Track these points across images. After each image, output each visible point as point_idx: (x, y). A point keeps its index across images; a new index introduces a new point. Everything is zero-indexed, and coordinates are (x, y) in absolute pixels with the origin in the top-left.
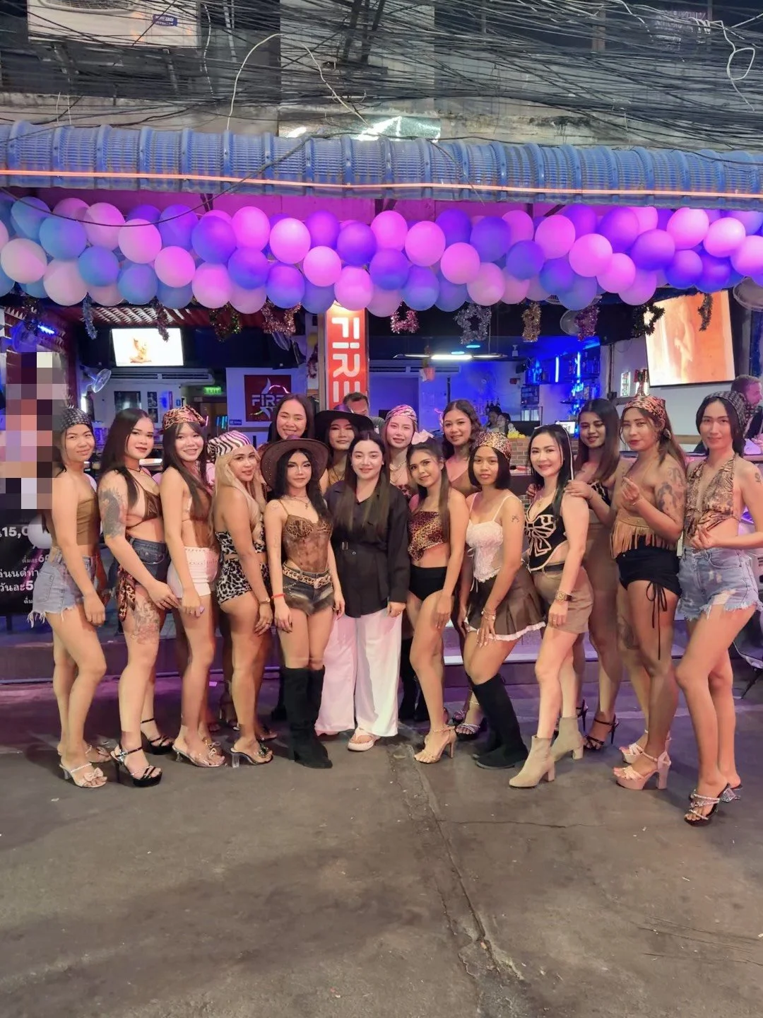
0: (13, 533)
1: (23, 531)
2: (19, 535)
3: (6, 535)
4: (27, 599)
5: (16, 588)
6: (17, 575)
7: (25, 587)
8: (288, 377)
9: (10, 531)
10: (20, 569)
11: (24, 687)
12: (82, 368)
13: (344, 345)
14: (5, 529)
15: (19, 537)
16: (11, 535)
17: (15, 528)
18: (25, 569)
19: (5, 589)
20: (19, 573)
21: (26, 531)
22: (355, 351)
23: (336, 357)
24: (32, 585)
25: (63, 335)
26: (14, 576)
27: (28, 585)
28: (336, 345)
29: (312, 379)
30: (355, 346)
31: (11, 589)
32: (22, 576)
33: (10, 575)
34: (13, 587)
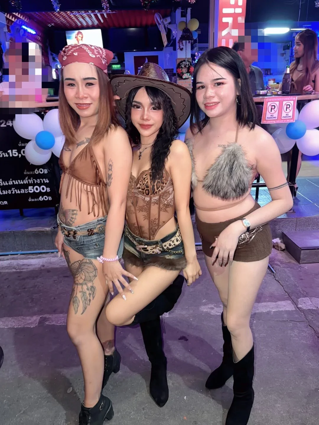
0: (15, 154)
1: (22, 152)
2: (20, 155)
3: (11, 156)
4: (30, 198)
5: (23, 191)
6: (22, 183)
7: (28, 190)
8: (157, 57)
9: (14, 152)
10: (23, 179)
11: (34, 256)
12: (52, 55)
13: (230, 11)
14: (10, 151)
15: (20, 157)
16: (14, 155)
17: (16, 150)
18: (26, 178)
19: (15, 192)
20: (23, 181)
21: (24, 152)
22: (239, 15)
23: (225, 20)
24: (32, 189)
25: (40, 35)
26: (20, 183)
27: (29, 189)
28: (225, 11)
29: (180, 51)
30: (239, 11)
31: (19, 192)
32: (25, 183)
33: (17, 183)
34: (20, 191)
